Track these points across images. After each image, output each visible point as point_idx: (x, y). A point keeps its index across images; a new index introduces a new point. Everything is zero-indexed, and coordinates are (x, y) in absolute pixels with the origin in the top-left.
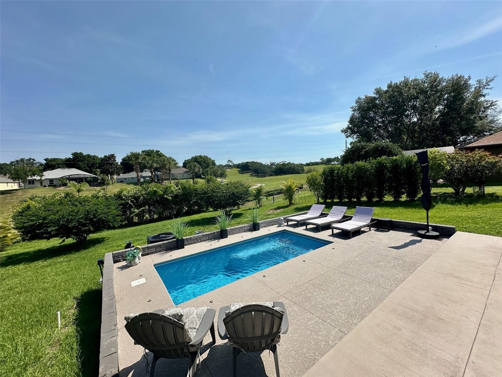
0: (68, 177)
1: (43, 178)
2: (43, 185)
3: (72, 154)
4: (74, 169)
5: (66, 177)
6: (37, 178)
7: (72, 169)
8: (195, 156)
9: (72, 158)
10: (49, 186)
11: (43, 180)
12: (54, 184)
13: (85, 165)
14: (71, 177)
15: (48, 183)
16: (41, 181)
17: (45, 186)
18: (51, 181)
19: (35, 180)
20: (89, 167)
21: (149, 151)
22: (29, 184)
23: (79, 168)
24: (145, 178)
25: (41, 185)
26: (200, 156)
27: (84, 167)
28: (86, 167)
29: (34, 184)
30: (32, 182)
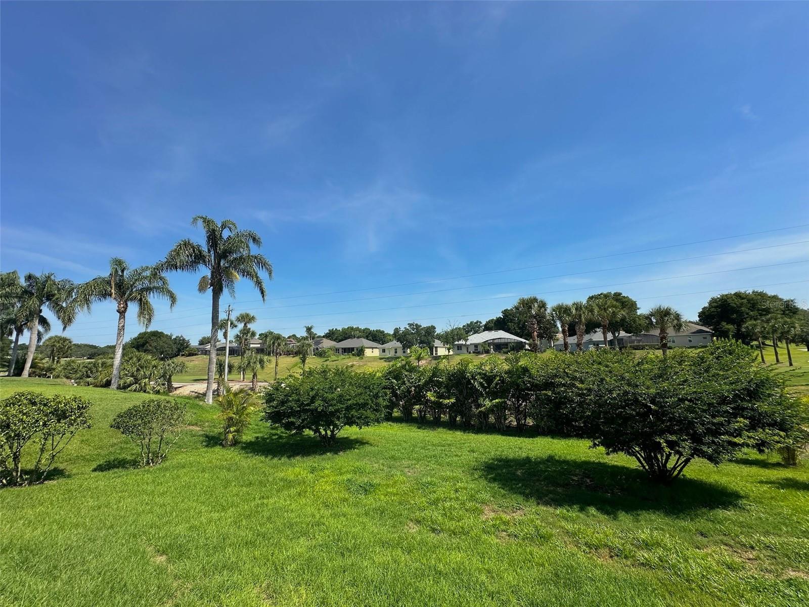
0: (491, 341)
1: (468, 343)
2: (469, 351)
3: (502, 312)
4: (501, 331)
5: (489, 342)
6: (462, 342)
7: (499, 331)
8: (723, 296)
9: (502, 317)
10: (474, 353)
11: (468, 345)
12: (479, 350)
13: (515, 326)
14: (496, 341)
15: (472, 349)
16: (467, 346)
17: (470, 353)
18: (476, 346)
19: (462, 344)
20: (520, 328)
21: (599, 295)
22: (458, 349)
23: (508, 330)
24: (598, 345)
25: (467, 351)
26: (738, 295)
27: (514, 329)
28: (516, 329)
29: (461, 350)
30: (460, 347)
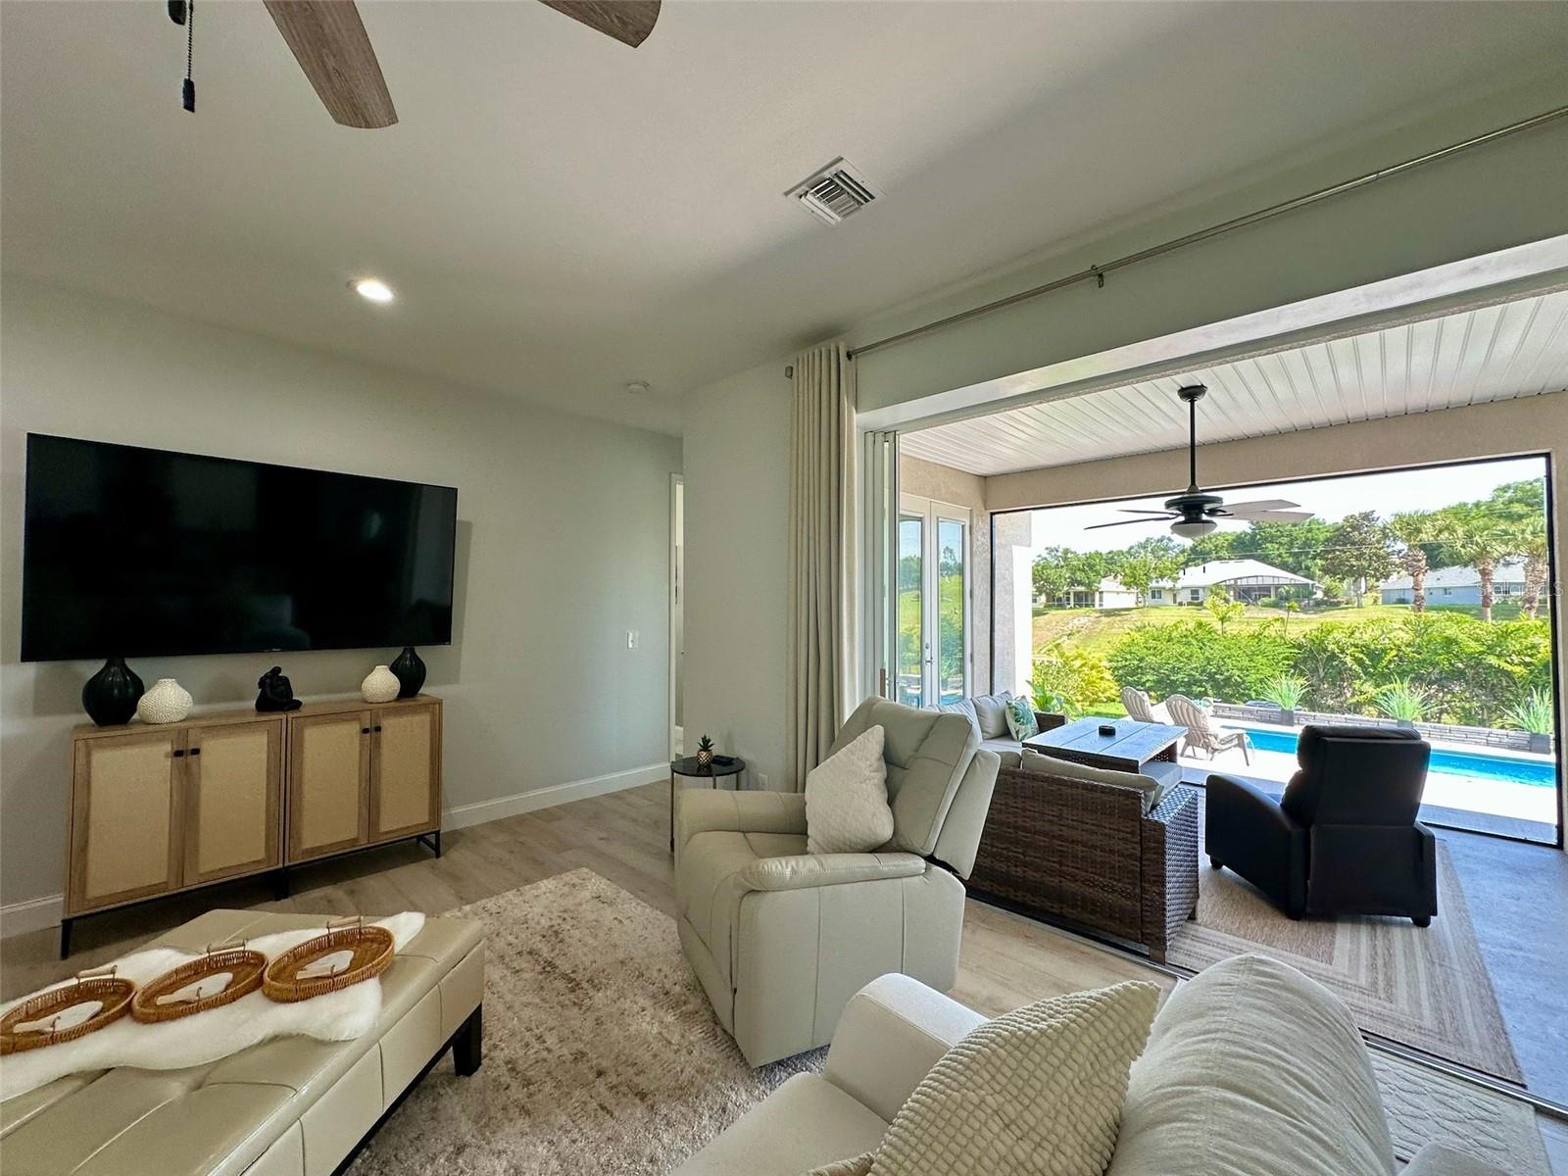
0: (1232, 582)
1: (1179, 585)
2: (1178, 600)
4: (1250, 560)
5: (1228, 583)
6: (1167, 583)
7: (1245, 561)
11: (1179, 589)
12: (1200, 601)
14: (1241, 583)
15: (1188, 596)
16: (1174, 592)
18: (1195, 591)
19: (1163, 588)
20: (1293, 555)
22: (1152, 598)
25: (1175, 602)
27: (1281, 555)
28: (1284, 556)
29: (1161, 598)
30: (1157, 593)
